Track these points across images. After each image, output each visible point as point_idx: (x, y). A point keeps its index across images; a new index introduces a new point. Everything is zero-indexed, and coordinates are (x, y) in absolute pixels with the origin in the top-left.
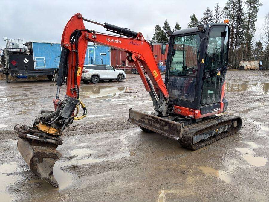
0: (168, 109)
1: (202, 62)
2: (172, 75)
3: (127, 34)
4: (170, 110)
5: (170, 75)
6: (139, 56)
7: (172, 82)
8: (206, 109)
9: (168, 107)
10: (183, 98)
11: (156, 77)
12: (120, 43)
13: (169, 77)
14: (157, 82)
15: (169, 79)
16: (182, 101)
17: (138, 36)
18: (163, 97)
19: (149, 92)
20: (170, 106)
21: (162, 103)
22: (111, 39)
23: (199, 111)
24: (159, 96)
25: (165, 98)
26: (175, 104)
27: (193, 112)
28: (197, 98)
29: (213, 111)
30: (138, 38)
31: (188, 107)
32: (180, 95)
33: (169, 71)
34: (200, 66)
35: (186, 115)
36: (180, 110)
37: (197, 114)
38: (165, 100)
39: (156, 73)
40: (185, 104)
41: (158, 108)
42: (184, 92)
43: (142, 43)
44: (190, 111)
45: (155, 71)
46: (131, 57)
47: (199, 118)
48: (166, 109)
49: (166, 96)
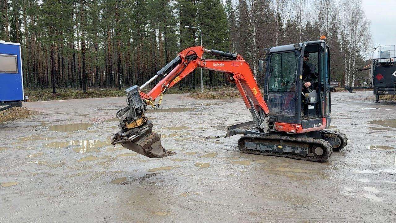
0: (269, 126)
1: (300, 78)
2: (271, 92)
3: (228, 57)
4: (271, 128)
5: (269, 92)
6: (240, 76)
7: (272, 99)
8: (307, 123)
9: (269, 124)
10: (284, 114)
11: (256, 94)
12: (224, 66)
13: (268, 94)
14: (257, 99)
15: (268, 96)
16: (283, 117)
17: (237, 59)
18: (263, 113)
19: (250, 109)
20: (271, 124)
21: (263, 120)
22: (216, 64)
23: (300, 125)
24: (259, 113)
25: (266, 115)
26: (276, 121)
27: (294, 126)
28: (297, 112)
29: (314, 126)
30: (238, 60)
31: (289, 122)
32: (281, 112)
33: (267, 88)
34: (299, 82)
35: (288, 131)
36: (281, 127)
37: (298, 128)
38: (266, 117)
39: (255, 90)
40: (285, 120)
41: (259, 125)
42: (285, 108)
43: (242, 64)
44: (291, 126)
45: (254, 88)
46: (233, 78)
47: (301, 133)
48: (267, 126)
49: (267, 112)
